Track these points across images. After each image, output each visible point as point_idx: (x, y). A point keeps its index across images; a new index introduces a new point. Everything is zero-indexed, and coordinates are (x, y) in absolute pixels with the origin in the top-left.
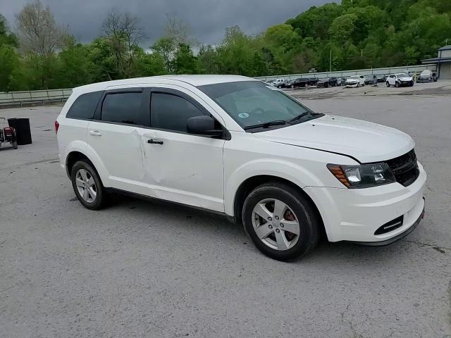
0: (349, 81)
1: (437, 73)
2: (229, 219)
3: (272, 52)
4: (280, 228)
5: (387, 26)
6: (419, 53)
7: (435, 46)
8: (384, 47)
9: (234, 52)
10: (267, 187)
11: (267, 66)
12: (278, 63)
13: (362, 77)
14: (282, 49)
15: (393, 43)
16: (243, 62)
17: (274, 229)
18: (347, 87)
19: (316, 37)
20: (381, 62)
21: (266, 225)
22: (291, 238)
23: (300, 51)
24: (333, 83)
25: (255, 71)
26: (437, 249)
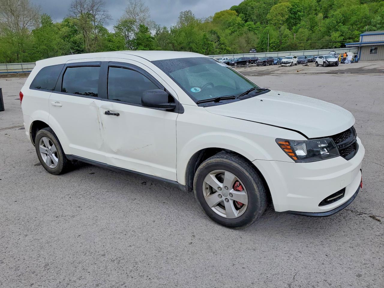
0: (284, 60)
1: (358, 55)
2: (181, 188)
3: (219, 34)
4: (229, 197)
5: (316, 14)
6: (342, 38)
7: (356, 32)
8: (313, 32)
9: (186, 33)
10: (218, 159)
11: (214, 46)
12: (223, 44)
13: (295, 57)
14: (228, 31)
15: (321, 29)
16: (193, 42)
17: (223, 198)
18: (282, 66)
19: (256, 22)
20: (310, 44)
21: (217, 194)
22: (239, 206)
23: (242, 34)
24: (270, 62)
25: (204, 51)
26: (373, 217)
